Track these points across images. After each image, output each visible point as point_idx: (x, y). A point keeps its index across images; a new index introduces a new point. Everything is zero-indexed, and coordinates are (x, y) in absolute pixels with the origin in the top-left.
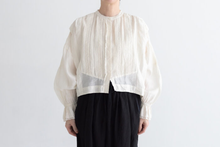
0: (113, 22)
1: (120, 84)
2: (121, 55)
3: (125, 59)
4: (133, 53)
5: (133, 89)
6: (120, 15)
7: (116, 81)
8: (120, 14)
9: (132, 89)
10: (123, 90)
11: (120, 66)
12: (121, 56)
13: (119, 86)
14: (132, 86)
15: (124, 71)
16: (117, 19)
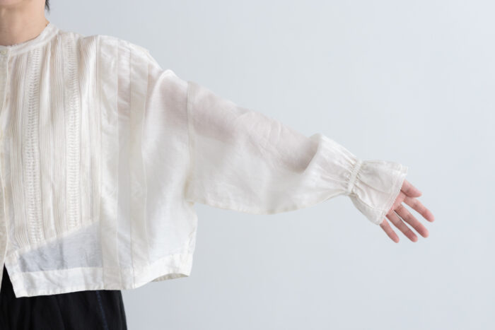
0: (18, 61)
1: (42, 270)
2: (38, 174)
3: (53, 186)
4: (80, 162)
5: (95, 280)
6: (46, 38)
7: (28, 261)
8: (44, 34)
9: (90, 280)
10: (54, 289)
11: (39, 209)
12: (38, 177)
13: (38, 276)
14: (88, 270)
15: (55, 224)
16: (29, 53)
